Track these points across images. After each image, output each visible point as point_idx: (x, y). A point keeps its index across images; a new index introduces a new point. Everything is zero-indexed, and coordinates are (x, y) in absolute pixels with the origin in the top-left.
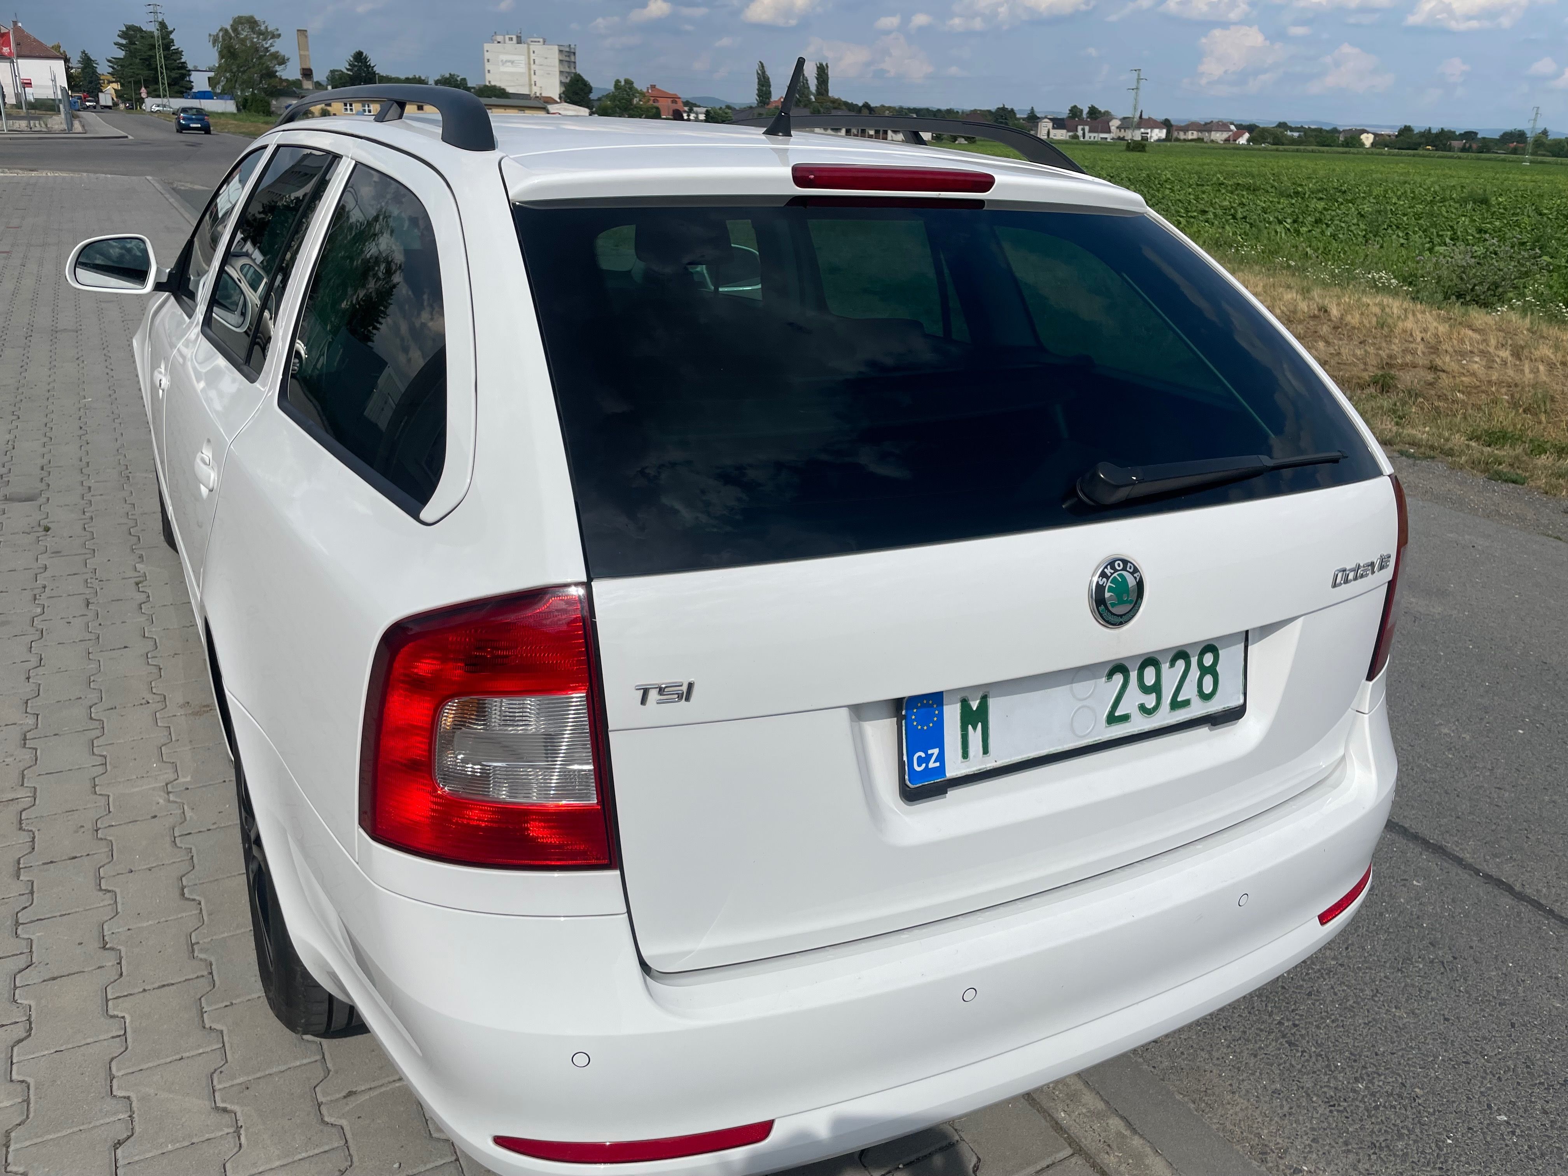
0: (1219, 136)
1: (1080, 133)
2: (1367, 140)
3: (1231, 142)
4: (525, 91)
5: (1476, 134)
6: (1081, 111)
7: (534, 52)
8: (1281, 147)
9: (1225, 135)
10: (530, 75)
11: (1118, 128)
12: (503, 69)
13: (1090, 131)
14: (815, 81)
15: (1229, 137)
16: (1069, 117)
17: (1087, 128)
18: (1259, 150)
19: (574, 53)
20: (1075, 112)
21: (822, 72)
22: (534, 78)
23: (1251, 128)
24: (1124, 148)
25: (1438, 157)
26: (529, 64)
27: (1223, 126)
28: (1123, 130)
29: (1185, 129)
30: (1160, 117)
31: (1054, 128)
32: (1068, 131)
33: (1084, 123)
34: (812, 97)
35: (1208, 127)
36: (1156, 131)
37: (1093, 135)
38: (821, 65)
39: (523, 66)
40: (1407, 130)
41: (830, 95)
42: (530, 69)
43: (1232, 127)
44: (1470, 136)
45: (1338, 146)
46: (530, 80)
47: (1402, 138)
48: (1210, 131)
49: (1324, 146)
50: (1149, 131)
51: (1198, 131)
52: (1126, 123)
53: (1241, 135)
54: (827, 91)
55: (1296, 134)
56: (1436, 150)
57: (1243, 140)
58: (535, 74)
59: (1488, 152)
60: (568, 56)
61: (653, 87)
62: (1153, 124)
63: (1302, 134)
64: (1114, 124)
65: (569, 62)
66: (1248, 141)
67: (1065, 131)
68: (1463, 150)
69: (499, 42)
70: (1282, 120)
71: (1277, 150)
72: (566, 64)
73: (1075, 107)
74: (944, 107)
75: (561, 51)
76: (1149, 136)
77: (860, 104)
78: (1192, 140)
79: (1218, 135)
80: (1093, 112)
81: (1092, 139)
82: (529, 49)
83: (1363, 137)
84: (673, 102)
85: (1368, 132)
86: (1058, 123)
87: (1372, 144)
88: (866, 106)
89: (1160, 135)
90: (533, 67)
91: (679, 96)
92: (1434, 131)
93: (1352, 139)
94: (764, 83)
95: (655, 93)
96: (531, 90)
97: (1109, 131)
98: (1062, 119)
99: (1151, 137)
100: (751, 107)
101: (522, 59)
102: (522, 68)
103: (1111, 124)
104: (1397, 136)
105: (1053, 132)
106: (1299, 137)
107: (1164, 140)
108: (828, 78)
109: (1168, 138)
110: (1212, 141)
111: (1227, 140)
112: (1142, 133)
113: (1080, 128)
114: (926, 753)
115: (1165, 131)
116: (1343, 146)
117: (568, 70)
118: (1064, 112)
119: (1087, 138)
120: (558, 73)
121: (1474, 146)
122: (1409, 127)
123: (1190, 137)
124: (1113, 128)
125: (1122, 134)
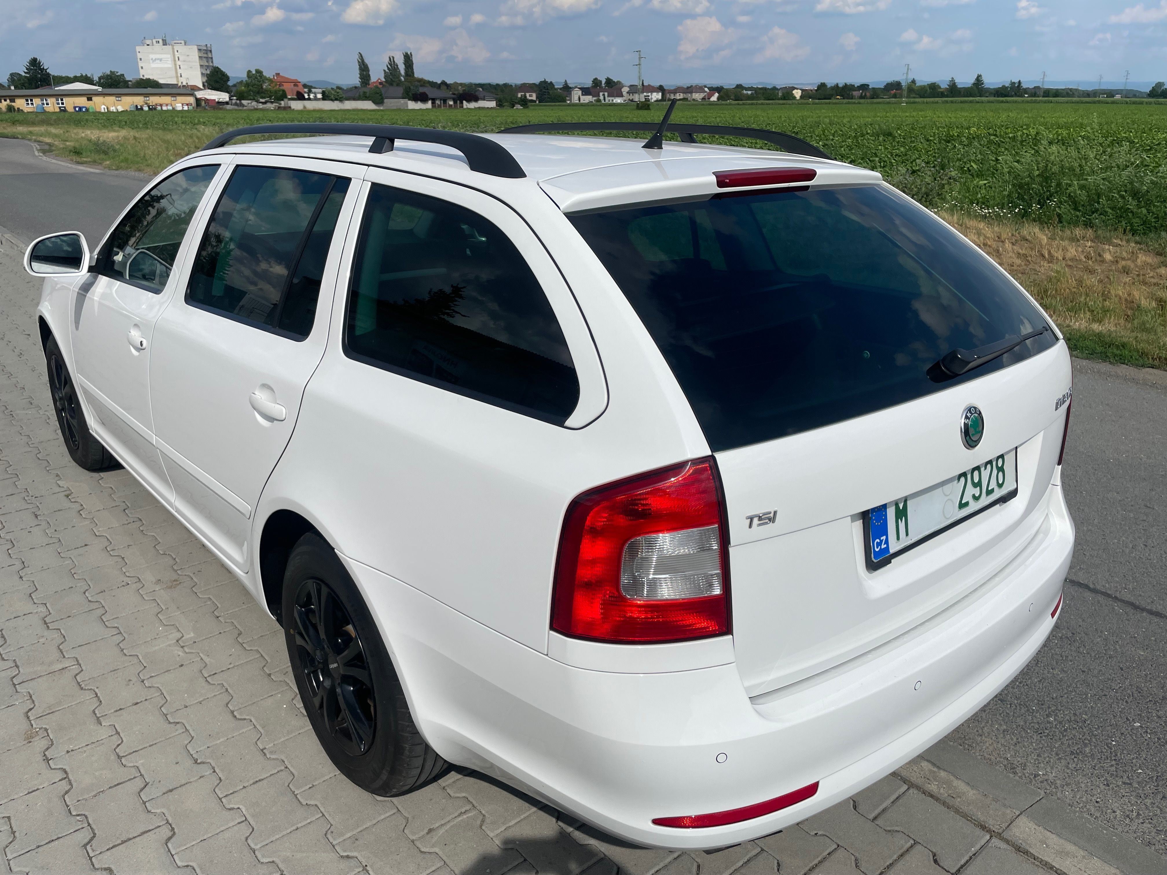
0: (698, 96)
1: (602, 98)
2: (797, 94)
3: (707, 100)
4: (174, 82)
5: (868, 85)
6: (601, 82)
7: (177, 51)
8: (741, 102)
9: (702, 95)
10: (176, 69)
11: (627, 93)
12: (153, 65)
13: (608, 96)
14: (403, 66)
15: (705, 96)
16: (593, 87)
17: (606, 94)
18: (726, 105)
19: (211, 51)
20: (596, 83)
21: (408, 59)
22: (179, 71)
23: (719, 89)
24: (635, 107)
25: (846, 104)
26: (175, 61)
27: (700, 89)
28: (631, 95)
29: (675, 92)
30: (656, 84)
31: (583, 95)
32: (593, 96)
33: (604, 91)
34: (402, 78)
35: (690, 90)
36: (655, 94)
37: (611, 98)
38: (407, 54)
39: (170, 62)
40: (822, 86)
41: (416, 76)
42: (175, 65)
43: (706, 89)
44: (864, 87)
45: (778, 100)
46: (177, 73)
47: (820, 91)
48: (691, 93)
49: (769, 100)
50: (650, 94)
51: (683, 93)
52: (633, 90)
53: (713, 95)
54: (413, 73)
55: (750, 92)
56: (843, 99)
57: (714, 98)
58: (180, 68)
59: (877, 98)
60: (206, 53)
61: (278, 74)
62: (651, 89)
63: (753, 92)
64: (625, 90)
65: (207, 58)
66: (718, 99)
67: (591, 96)
68: (861, 97)
69: (148, 45)
70: (739, 83)
71: (738, 104)
72: (205, 60)
73: (596, 79)
74: (501, 82)
75: (199, 50)
76: (650, 98)
77: (439, 82)
78: (680, 100)
79: (697, 95)
80: (609, 81)
81: (611, 102)
82: (173, 49)
83: (794, 92)
84: (295, 85)
85: (797, 89)
86: (586, 91)
87: (801, 97)
88: (444, 83)
89: (657, 97)
90: (178, 63)
91: (300, 81)
92: (840, 86)
93: (787, 94)
94: (364, 69)
95: (279, 79)
96: (178, 81)
97: (621, 95)
98: (588, 88)
99: (651, 98)
100: (356, 87)
101: (169, 57)
102: (169, 64)
103: (622, 90)
104: (816, 90)
105: (582, 98)
106: (752, 94)
107: (660, 101)
108: (413, 64)
109: (663, 99)
110: (694, 100)
111: (704, 99)
112: (645, 96)
113: (601, 94)
114: (880, 539)
115: (660, 94)
116: (781, 99)
117: (207, 64)
118: (588, 83)
119: (607, 101)
120: (199, 67)
121: (868, 94)
122: (824, 83)
123: (678, 98)
124: (624, 93)
125: (631, 97)
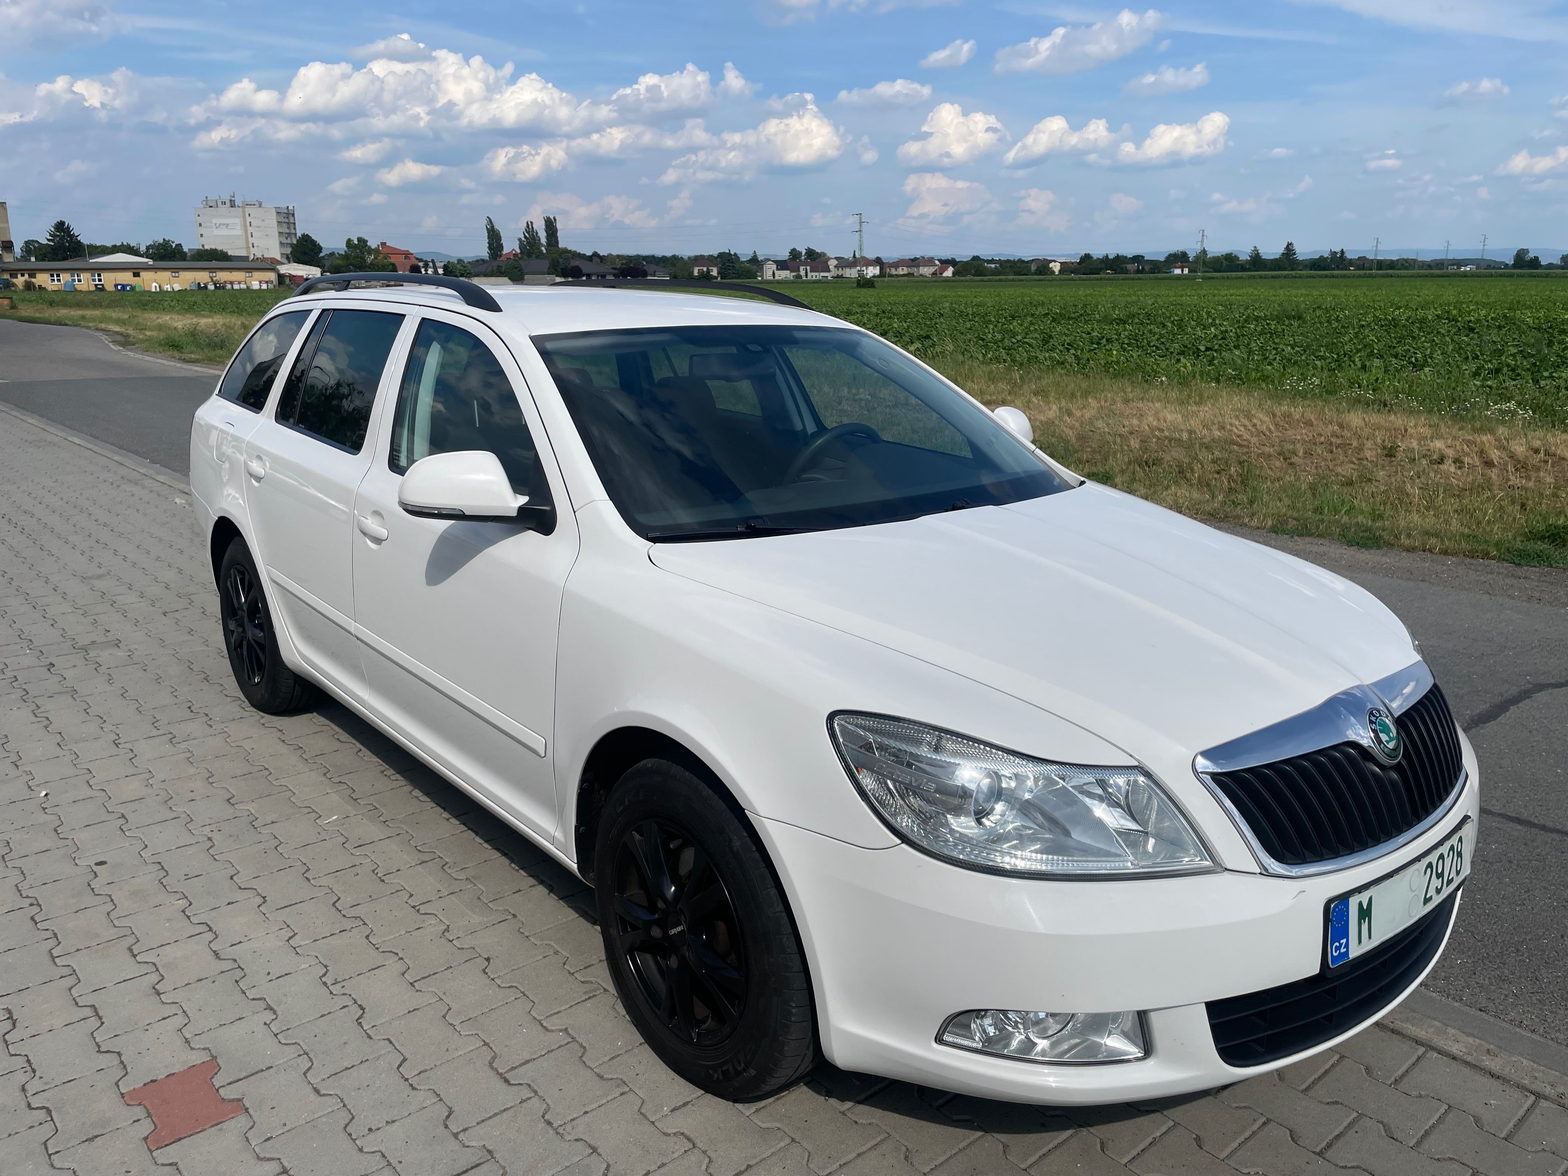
0: (927, 271)
1: (803, 273)
2: (1056, 267)
3: (938, 275)
4: (243, 253)
5: (1143, 257)
6: (801, 253)
7: (249, 215)
8: (985, 278)
9: (932, 270)
10: (247, 238)
11: (835, 267)
12: (217, 232)
13: (811, 272)
14: (545, 234)
15: (936, 270)
16: (790, 259)
17: (808, 268)
18: (967, 281)
19: (293, 215)
20: (795, 254)
21: (550, 226)
22: (251, 240)
23: (952, 262)
24: (855, 285)
25: (1122, 279)
26: (246, 226)
27: (930, 262)
28: (840, 269)
29: (896, 265)
30: (871, 256)
31: (778, 269)
32: (792, 272)
33: (805, 264)
34: (543, 249)
35: (915, 262)
36: (871, 268)
37: (814, 274)
38: (549, 218)
39: (239, 227)
40: (1087, 257)
41: (560, 246)
42: (246, 231)
43: (937, 262)
44: (1138, 259)
45: (1033, 275)
46: (247, 242)
47: (1084, 265)
48: (918, 266)
49: (1020, 275)
50: (864, 268)
51: (908, 267)
52: (843, 263)
53: (946, 269)
54: (557, 243)
55: (993, 266)
56: (1115, 273)
57: (949, 272)
58: (252, 236)
59: (1159, 272)
60: (286, 217)
61: (383, 244)
62: (868, 263)
63: (998, 265)
64: (832, 263)
65: (288, 223)
66: (954, 274)
67: (789, 271)
68: (1138, 271)
69: (211, 207)
70: (976, 254)
71: (982, 281)
72: (285, 225)
73: (794, 250)
74: (669, 254)
75: (278, 213)
76: (865, 273)
77: (590, 254)
78: (904, 275)
79: (925, 270)
80: (811, 253)
81: (814, 278)
82: (244, 212)
83: (1051, 265)
84: (405, 258)
85: (1055, 261)
86: (781, 265)
87: (1060, 271)
88: (595, 254)
89: (874, 272)
90: (250, 229)
91: (412, 252)
92: (1111, 257)
93: (1043, 267)
94: (494, 238)
95: (385, 251)
96: (249, 252)
97: (829, 271)
98: (785, 261)
99: (867, 274)
100: (483, 260)
101: (238, 221)
102: (238, 231)
103: (829, 263)
104: (1078, 263)
105: (777, 273)
106: (996, 267)
107: (878, 276)
108: (557, 230)
109: (882, 274)
110: (921, 275)
111: (934, 274)
112: (859, 271)
113: (801, 268)
115: (878, 268)
116: (1036, 274)
117: (288, 231)
118: (784, 255)
119: (809, 277)
120: (277, 234)
121: (1147, 268)
122: (1089, 254)
123: (901, 273)
124: (832, 267)
125: (840, 272)
